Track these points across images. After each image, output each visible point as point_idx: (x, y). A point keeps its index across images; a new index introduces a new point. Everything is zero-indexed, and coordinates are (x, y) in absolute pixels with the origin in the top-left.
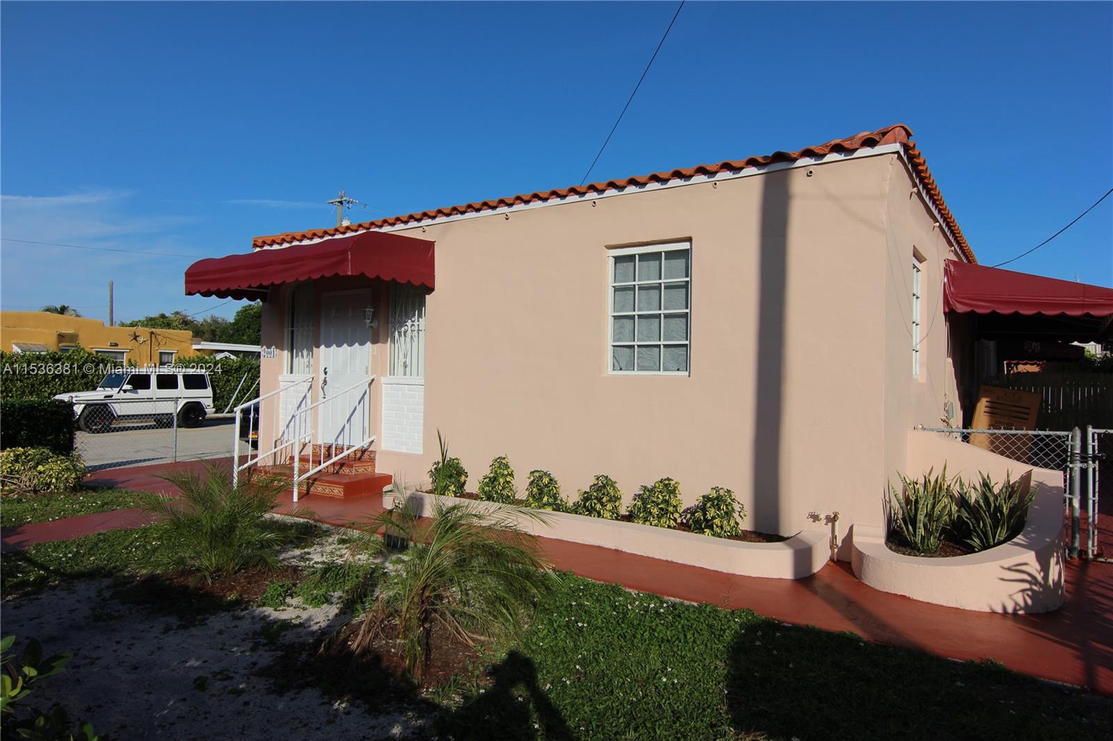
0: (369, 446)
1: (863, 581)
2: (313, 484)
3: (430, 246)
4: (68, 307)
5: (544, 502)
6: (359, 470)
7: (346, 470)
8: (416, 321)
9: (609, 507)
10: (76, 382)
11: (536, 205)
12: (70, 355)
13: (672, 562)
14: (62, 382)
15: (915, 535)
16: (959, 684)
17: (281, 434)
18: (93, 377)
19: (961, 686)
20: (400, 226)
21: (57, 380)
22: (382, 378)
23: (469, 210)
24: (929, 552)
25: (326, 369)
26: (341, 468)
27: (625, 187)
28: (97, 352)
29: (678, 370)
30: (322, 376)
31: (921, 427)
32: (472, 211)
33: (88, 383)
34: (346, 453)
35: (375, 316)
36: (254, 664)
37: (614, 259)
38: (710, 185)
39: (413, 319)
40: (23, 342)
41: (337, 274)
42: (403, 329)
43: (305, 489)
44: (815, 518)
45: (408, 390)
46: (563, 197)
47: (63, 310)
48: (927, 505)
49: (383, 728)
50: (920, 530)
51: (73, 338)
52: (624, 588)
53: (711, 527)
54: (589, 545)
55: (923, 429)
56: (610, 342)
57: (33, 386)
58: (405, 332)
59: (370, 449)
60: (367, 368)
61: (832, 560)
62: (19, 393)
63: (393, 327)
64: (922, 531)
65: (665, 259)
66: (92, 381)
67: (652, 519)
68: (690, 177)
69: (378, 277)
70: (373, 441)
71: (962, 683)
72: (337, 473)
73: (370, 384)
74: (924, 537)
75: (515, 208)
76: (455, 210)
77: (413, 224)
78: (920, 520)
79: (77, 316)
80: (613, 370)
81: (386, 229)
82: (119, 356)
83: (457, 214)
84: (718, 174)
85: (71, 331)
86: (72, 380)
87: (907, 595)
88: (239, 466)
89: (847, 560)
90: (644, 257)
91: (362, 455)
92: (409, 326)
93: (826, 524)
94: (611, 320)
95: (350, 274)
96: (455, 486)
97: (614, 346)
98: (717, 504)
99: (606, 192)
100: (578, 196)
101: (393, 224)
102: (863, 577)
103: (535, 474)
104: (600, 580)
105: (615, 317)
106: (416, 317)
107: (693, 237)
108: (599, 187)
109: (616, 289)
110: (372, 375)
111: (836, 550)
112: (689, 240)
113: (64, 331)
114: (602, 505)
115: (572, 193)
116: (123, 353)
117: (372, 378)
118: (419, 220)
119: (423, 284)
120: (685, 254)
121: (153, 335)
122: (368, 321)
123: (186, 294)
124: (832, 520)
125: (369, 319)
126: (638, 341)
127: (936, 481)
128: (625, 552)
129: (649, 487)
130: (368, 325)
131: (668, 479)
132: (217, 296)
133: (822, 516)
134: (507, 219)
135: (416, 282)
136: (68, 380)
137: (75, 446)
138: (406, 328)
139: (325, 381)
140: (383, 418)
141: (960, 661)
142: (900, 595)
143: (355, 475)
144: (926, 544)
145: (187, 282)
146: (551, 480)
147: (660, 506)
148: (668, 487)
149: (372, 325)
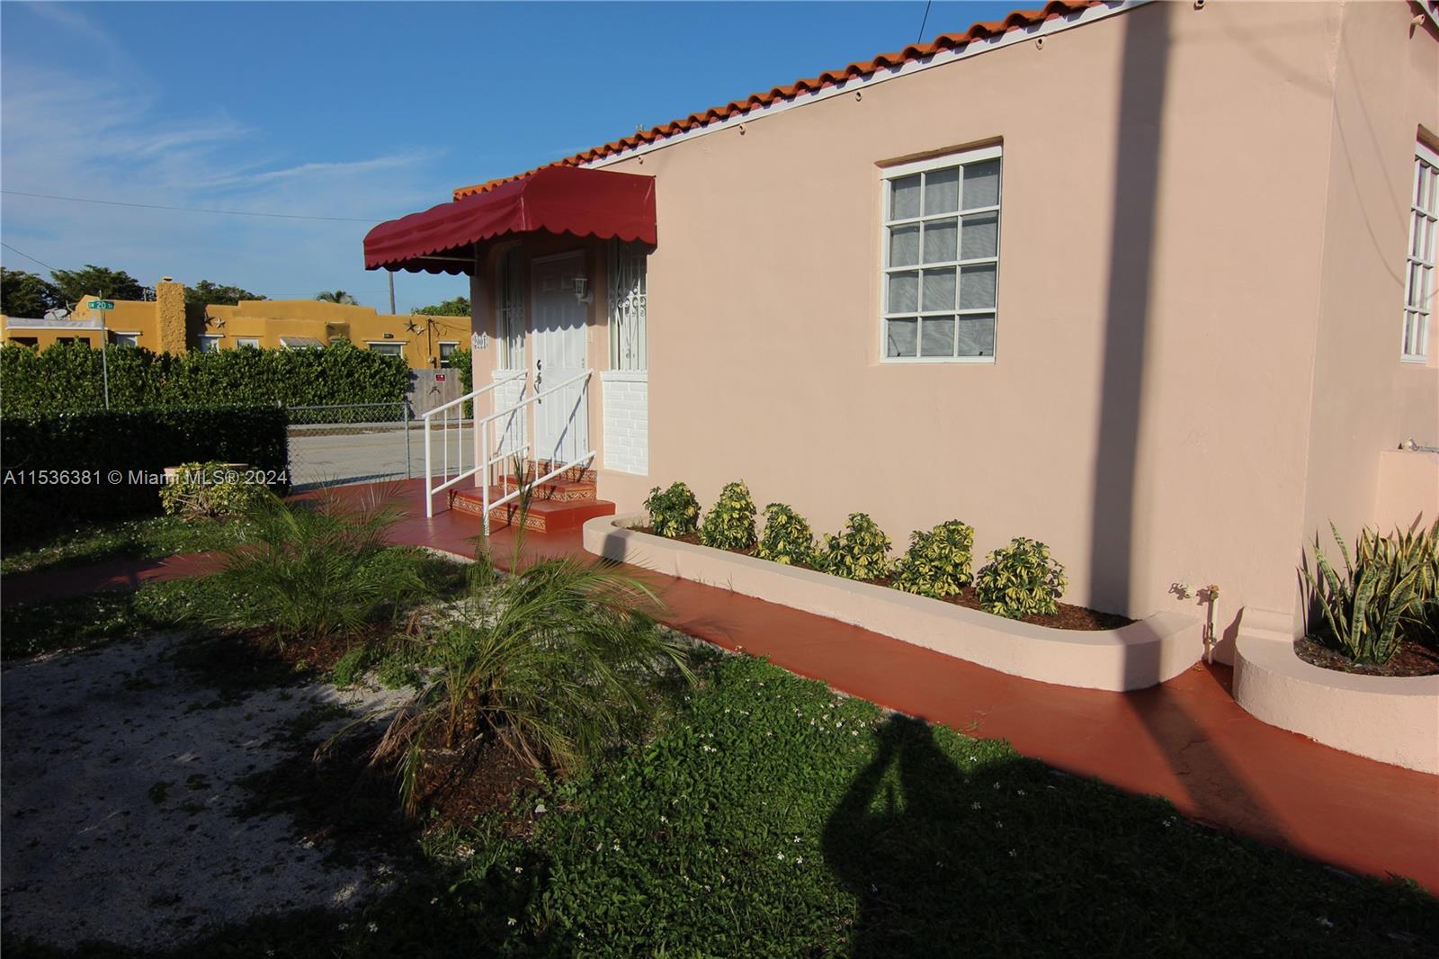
0: (589, 464)
1: (1240, 704)
2: (514, 512)
3: (647, 183)
4: (344, 293)
5: (779, 548)
6: (574, 496)
7: (557, 496)
8: (639, 293)
9: (863, 561)
10: (341, 382)
11: (780, 106)
12: (333, 350)
13: (931, 650)
14: (326, 382)
15: (1349, 633)
16: (1325, 921)
17: (497, 447)
18: (360, 376)
19: (1327, 927)
20: (612, 158)
21: (320, 380)
22: (601, 373)
23: (693, 125)
24: (1371, 665)
25: (539, 361)
26: (551, 493)
27: (902, 63)
28: (371, 345)
29: (981, 354)
30: (536, 371)
31: (1410, 444)
32: (697, 127)
33: (354, 382)
34: (554, 473)
35: (589, 288)
36: (251, 767)
37: (890, 183)
38: (1033, 44)
39: (635, 290)
40: (292, 336)
41: (510, 230)
42: (624, 305)
43: (506, 519)
44: (1181, 593)
45: (631, 389)
46: (815, 90)
47: (339, 297)
48: (1377, 583)
49: (326, 889)
50: (1359, 625)
51: (344, 329)
52: (830, 689)
53: (1002, 599)
54: (821, 617)
55: (1415, 448)
56: (883, 313)
57: (295, 386)
58: (627, 309)
59: (590, 469)
60: (583, 360)
61: (1204, 661)
62: (281, 395)
63: (612, 301)
64: (1362, 626)
65: (965, 178)
66: (358, 380)
67: (921, 582)
68: (999, 34)
69: (567, 232)
70: (592, 458)
71: (1329, 921)
72: (549, 498)
73: (588, 381)
74: (1366, 636)
75: (753, 114)
76: (675, 128)
77: (627, 153)
78: (1359, 609)
79: (354, 304)
80: (889, 356)
81: (597, 164)
82: (396, 350)
83: (679, 132)
84: (1045, 23)
85: (341, 322)
86: (337, 379)
87: (1309, 734)
88: (433, 488)
89: (1228, 664)
90: (933, 176)
91: (581, 476)
92: (631, 300)
93: (1200, 604)
94: (884, 280)
95: (524, 229)
96: (676, 522)
97: (889, 320)
98: (1012, 566)
99: (876, 74)
100: (835, 87)
101: (603, 156)
102: (1240, 697)
103: (771, 509)
104: (801, 674)
105: (892, 275)
106: (639, 287)
107: (1004, 137)
108: (864, 69)
109: (894, 231)
110: (589, 369)
111: (1212, 647)
112: (999, 141)
113: (334, 322)
114: (853, 558)
115: (827, 83)
116: (399, 346)
117: (589, 372)
118: (634, 146)
119: (638, 238)
120: (993, 166)
121: (431, 324)
122: (579, 296)
123: (367, 269)
124: (1208, 596)
125: (579, 292)
126: (923, 310)
127: (1420, 539)
128: (867, 630)
129: (925, 532)
130: (580, 300)
131: (956, 523)
132: (427, 270)
133: (1192, 591)
134: (743, 133)
135: (626, 236)
136: (332, 380)
137: (289, 459)
138: (627, 302)
139: (539, 378)
140: (605, 427)
141: (1347, 875)
142: (1298, 735)
143: (567, 502)
144: (1367, 648)
145: (367, 253)
146: (790, 518)
147: (933, 564)
148: (955, 535)
149: (585, 300)
